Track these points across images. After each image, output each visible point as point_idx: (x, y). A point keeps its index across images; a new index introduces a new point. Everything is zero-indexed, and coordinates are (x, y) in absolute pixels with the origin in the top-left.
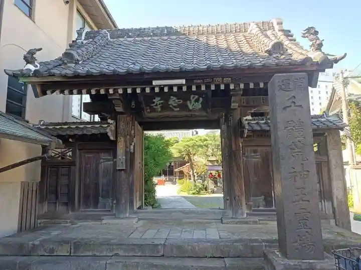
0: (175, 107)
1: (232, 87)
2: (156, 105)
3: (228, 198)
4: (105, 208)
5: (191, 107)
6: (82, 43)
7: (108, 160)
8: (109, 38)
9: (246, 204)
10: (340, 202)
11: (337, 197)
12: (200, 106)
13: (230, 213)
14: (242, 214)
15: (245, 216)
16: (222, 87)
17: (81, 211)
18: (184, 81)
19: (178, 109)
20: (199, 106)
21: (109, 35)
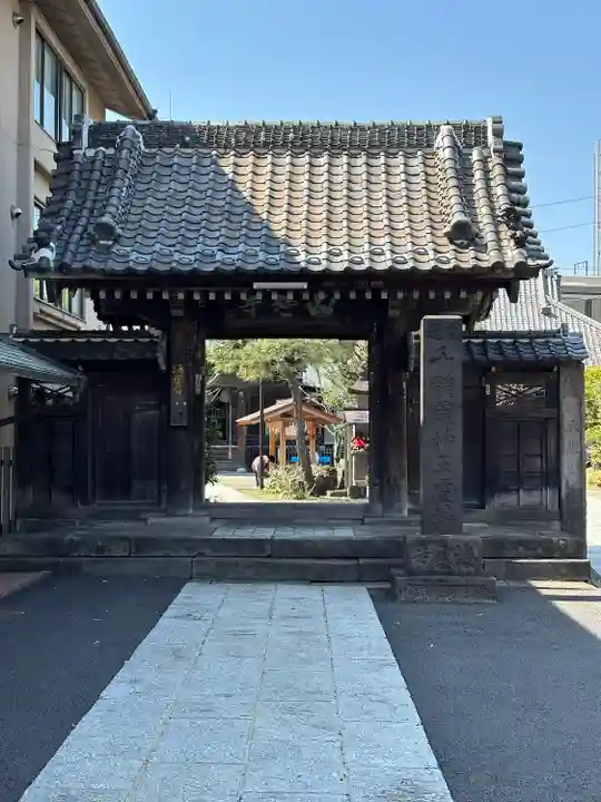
0: (284, 311)
1: (384, 296)
2: (249, 308)
3: (377, 481)
4: (145, 498)
5: (313, 312)
6: (84, 154)
7: (150, 408)
8: (143, 147)
9: (409, 493)
10: (571, 490)
11: (567, 483)
12: (331, 311)
13: (379, 508)
14: (401, 511)
15: (406, 513)
16: (369, 296)
17: (99, 504)
18: (305, 285)
19: (290, 315)
20: (329, 310)
21: (141, 139)
